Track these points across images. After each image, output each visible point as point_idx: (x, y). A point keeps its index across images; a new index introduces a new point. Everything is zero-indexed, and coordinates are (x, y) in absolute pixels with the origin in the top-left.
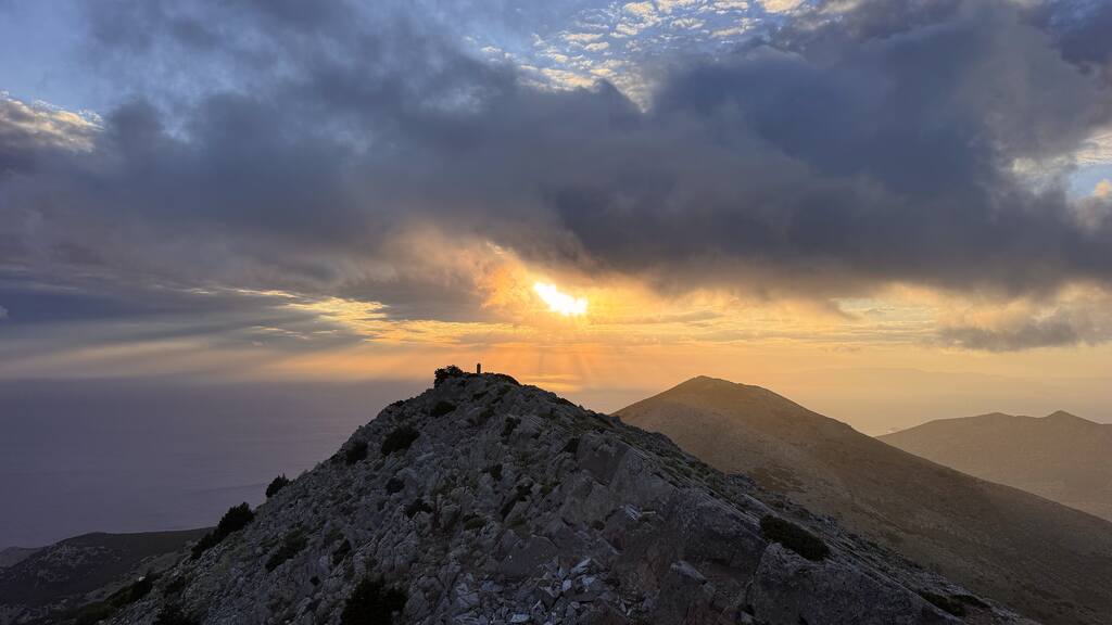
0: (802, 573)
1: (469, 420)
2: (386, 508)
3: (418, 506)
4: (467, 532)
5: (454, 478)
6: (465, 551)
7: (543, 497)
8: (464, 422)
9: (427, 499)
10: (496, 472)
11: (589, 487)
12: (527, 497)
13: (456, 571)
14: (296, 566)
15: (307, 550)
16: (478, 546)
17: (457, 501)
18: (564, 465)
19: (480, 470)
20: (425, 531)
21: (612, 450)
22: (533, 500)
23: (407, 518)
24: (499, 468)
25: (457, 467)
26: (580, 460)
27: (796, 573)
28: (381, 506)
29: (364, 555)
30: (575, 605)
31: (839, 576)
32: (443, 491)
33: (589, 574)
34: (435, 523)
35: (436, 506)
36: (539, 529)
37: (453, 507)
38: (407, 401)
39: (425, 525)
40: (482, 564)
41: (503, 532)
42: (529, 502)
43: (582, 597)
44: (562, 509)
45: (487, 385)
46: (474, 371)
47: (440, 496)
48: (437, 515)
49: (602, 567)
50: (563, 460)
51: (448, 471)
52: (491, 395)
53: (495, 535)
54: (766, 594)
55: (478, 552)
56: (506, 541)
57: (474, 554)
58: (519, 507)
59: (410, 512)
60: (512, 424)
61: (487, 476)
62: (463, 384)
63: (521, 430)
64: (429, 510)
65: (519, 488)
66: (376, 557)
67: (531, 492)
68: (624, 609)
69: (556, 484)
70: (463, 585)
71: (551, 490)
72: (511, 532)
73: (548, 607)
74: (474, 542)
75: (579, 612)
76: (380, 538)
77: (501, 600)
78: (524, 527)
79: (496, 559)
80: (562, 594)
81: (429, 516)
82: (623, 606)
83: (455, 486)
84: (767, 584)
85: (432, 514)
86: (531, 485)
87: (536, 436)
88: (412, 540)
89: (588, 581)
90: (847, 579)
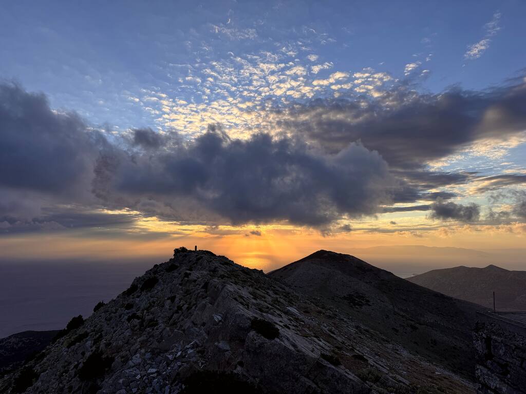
0: (261, 346)
2: (122, 317)
3: (134, 316)
4: (148, 329)
5: (154, 303)
6: (146, 338)
7: (188, 311)
9: (139, 313)
10: (172, 299)
11: (205, 306)
12: (180, 312)
13: (138, 347)
14: (80, 346)
15: (87, 338)
16: (153, 336)
17: (153, 314)
18: (199, 295)
19: (166, 298)
20: (135, 329)
22: (183, 313)
23: (127, 323)
24: (175, 297)
25: (157, 297)
26: (208, 293)
27: (259, 345)
28: (120, 316)
29: (106, 340)
30: (179, 363)
31: (275, 346)
32: (147, 309)
33: (192, 348)
34: (141, 324)
35: (143, 317)
37: (151, 316)
38: (160, 265)
39: (136, 326)
40: (151, 344)
41: (165, 329)
42: (180, 314)
43: (184, 360)
44: (193, 317)
47: (145, 311)
48: (143, 321)
49: (201, 345)
50: (199, 293)
51: (152, 299)
53: (161, 330)
54: (249, 356)
55: (151, 339)
56: (164, 333)
57: (149, 340)
58: (175, 316)
59: (129, 320)
60: (186, 276)
61: (169, 301)
62: (186, 256)
63: (189, 279)
64: (138, 318)
65: (178, 307)
66: (111, 342)
67: (182, 309)
68: (200, 365)
69: (194, 305)
70: (138, 355)
71: (192, 308)
72: (168, 329)
73: (168, 365)
74: (150, 335)
75: (180, 366)
76: (114, 332)
77: (148, 362)
78: (175, 326)
79: (158, 342)
80: (175, 358)
81: (138, 321)
82: (200, 363)
83: (153, 306)
84: (248, 351)
85: (140, 320)
86: (183, 305)
88: (128, 333)
89: (190, 351)
90: (279, 348)
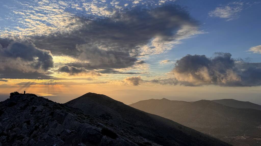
0: (111, 142)
1: (20, 108)
3: (2, 134)
4: (18, 141)
8: (19, 108)
9: (5, 132)
10: (28, 123)
11: (56, 125)
19: (23, 122)
20: (4, 142)
21: (63, 114)
26: (54, 118)
27: (109, 143)
31: (119, 142)
32: (11, 129)
34: (8, 139)
35: (8, 134)
36: (41, 138)
37: (14, 133)
39: (4, 140)
42: (38, 130)
44: (48, 131)
45: (27, 97)
46: (23, 93)
48: (9, 136)
50: (49, 118)
51: (13, 123)
52: (28, 100)
53: (27, 141)
56: (30, 142)
58: (35, 132)
60: (34, 108)
62: (19, 97)
63: (37, 110)
65: (35, 127)
67: (39, 128)
71: (45, 127)
74: (20, 144)
85: (7, 136)
87: (41, 112)
90: (121, 143)
